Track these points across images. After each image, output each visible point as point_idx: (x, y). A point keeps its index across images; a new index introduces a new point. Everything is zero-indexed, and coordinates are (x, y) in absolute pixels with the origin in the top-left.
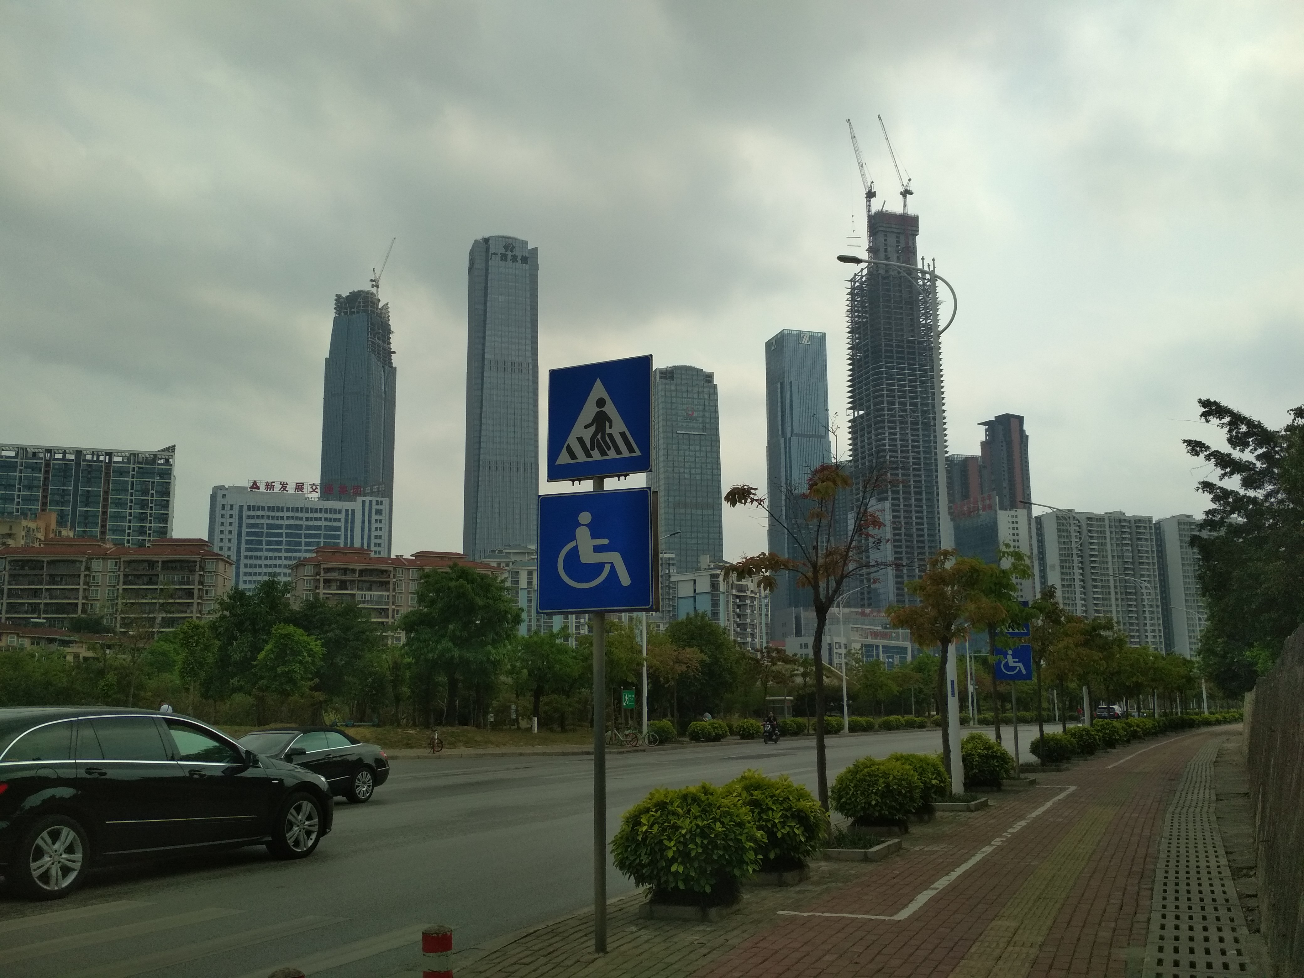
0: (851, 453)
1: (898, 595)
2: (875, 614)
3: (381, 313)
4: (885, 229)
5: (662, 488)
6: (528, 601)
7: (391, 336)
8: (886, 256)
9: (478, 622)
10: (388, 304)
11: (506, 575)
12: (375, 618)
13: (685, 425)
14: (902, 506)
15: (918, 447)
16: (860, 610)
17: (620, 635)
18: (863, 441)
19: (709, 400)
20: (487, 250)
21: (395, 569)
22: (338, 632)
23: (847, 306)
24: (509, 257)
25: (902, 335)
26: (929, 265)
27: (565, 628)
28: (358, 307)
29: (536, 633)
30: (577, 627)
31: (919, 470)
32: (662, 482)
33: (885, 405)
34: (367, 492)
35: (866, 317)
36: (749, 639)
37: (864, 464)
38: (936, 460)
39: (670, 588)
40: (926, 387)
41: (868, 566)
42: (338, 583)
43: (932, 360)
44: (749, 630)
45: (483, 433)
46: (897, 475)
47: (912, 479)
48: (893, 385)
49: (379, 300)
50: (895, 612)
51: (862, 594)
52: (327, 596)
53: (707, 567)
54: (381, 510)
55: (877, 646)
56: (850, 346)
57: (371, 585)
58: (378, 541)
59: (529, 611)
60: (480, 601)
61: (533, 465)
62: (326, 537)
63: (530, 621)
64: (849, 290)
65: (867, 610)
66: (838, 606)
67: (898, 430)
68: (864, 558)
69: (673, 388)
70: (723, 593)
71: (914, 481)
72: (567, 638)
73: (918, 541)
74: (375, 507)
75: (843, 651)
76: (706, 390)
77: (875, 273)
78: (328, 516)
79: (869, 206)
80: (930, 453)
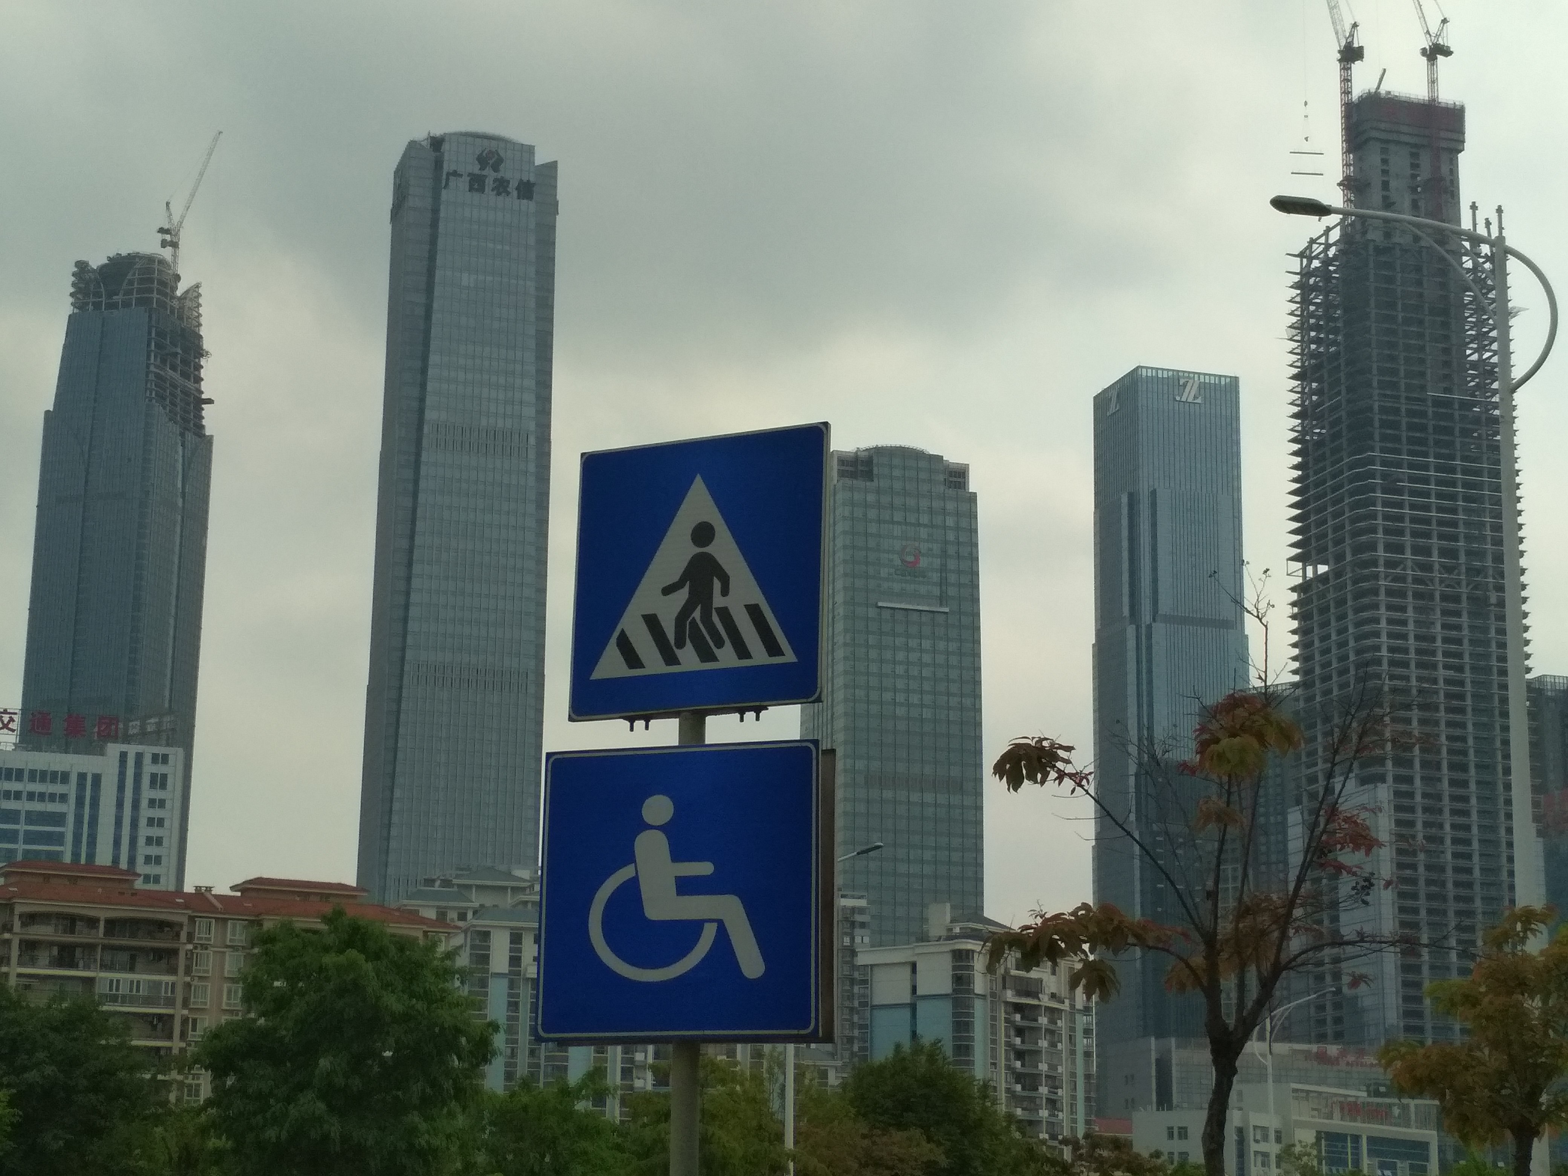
0: (1296, 665)
1: (1407, 1014)
2: (1351, 1058)
3: (182, 308)
4: (1383, 136)
5: (840, 737)
6: (510, 1004)
7: (203, 362)
8: (1385, 198)
9: (388, 1054)
10: (197, 286)
11: (458, 940)
12: (139, 1038)
13: (897, 587)
14: (1418, 798)
15: (1459, 655)
16: (1314, 1048)
17: (731, 1094)
18: (1325, 638)
19: (957, 528)
20: (438, 164)
21: (192, 919)
22: (49, 1070)
23: (1292, 314)
24: (489, 183)
25: (1423, 388)
26: (1488, 224)
27: (597, 1073)
28: (129, 292)
29: (527, 1084)
30: (626, 1073)
31: (1462, 711)
32: (840, 723)
33: (1381, 552)
34: (131, 732)
35: (1334, 343)
36: (1044, 1113)
37: (1327, 692)
38: (1504, 687)
39: (853, 982)
40: (1479, 512)
41: (1338, 941)
42: (55, 951)
43: (1495, 448)
44: (1043, 1090)
45: (414, 597)
46: (1408, 721)
47: (1443, 732)
48: (1400, 505)
49: (178, 278)
50: (1402, 1057)
51: (1321, 1008)
52: (24, 981)
53: (944, 933)
54: (164, 777)
55: (1356, 1139)
56: (1296, 409)
57: (133, 958)
58: (153, 851)
59: (511, 1030)
60: (393, 1002)
61: (531, 677)
62: (30, 838)
63: (513, 1055)
64: (1297, 278)
65: (1333, 1050)
66: (1261, 1038)
67: (1410, 613)
68: (1326, 922)
69: (871, 498)
70: (983, 997)
71: (1449, 738)
72: (600, 1098)
73: (1457, 884)
74: (149, 768)
75: (1273, 1149)
76: (950, 506)
77: (1358, 237)
78: (37, 787)
79: (1346, 80)
80: (1488, 670)
